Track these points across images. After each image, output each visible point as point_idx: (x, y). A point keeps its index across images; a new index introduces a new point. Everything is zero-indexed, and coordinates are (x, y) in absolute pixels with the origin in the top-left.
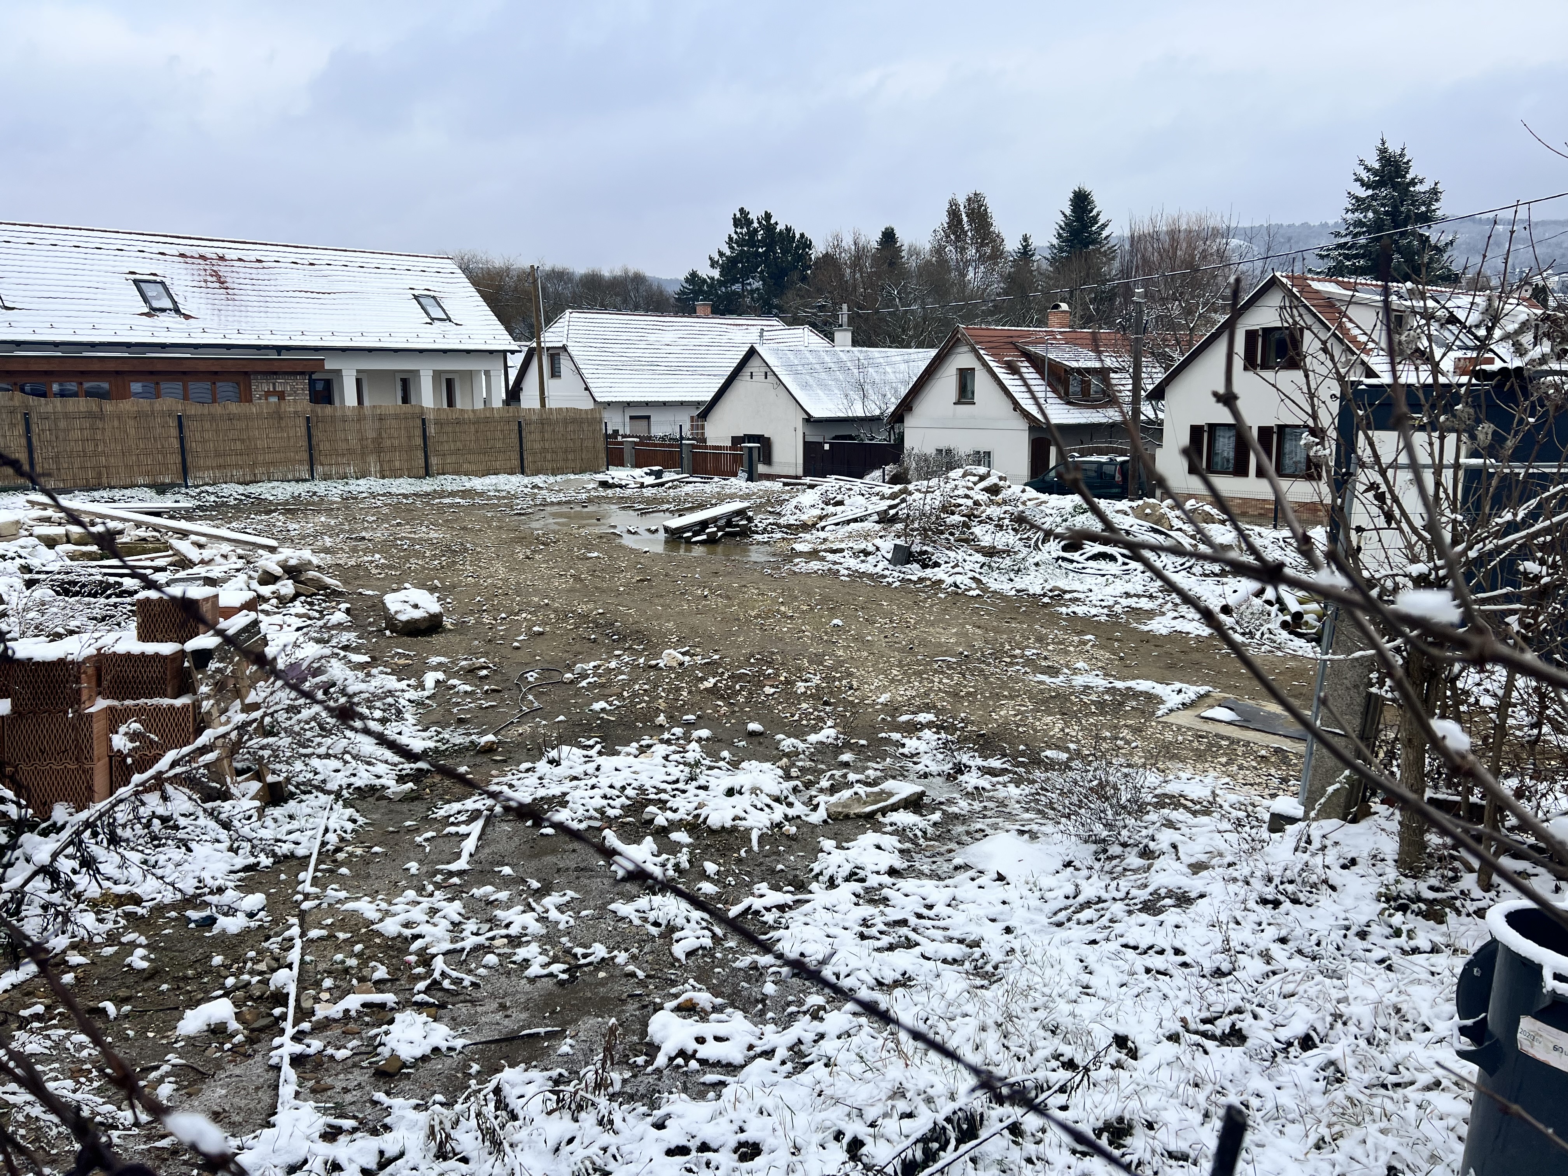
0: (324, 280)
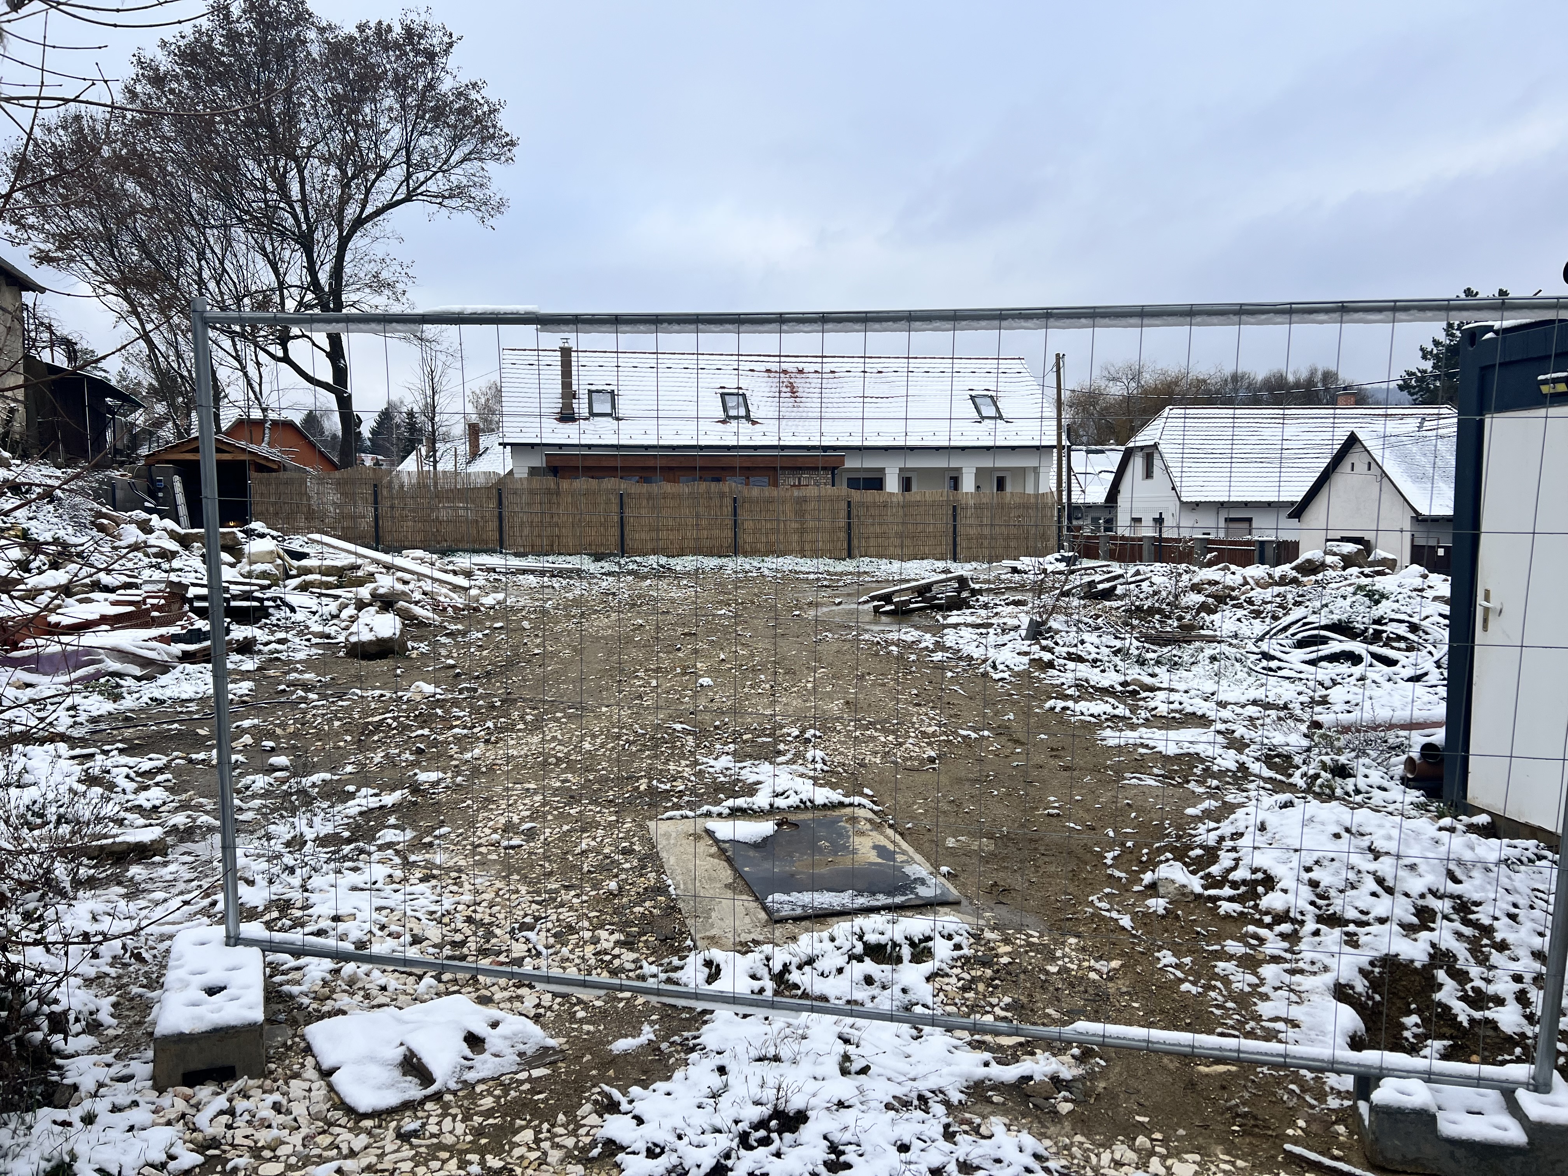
0: (886, 386)
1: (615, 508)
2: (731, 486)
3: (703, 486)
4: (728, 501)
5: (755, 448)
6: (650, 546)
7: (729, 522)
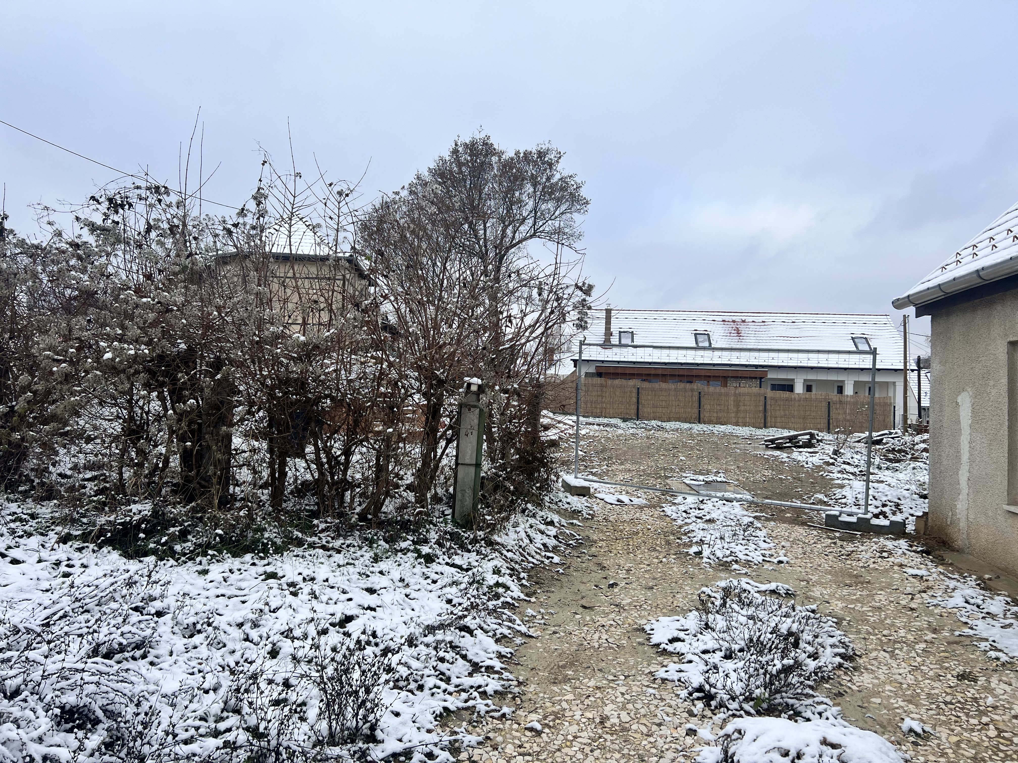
0: (797, 330)
1: (634, 395)
2: (698, 385)
3: (681, 385)
4: (696, 394)
5: (714, 365)
6: (652, 415)
7: (696, 405)
